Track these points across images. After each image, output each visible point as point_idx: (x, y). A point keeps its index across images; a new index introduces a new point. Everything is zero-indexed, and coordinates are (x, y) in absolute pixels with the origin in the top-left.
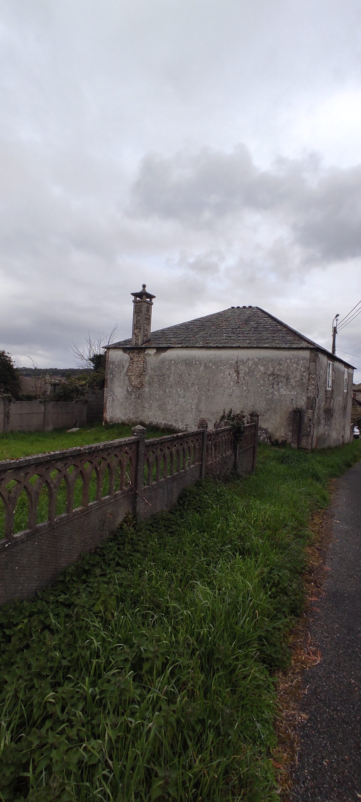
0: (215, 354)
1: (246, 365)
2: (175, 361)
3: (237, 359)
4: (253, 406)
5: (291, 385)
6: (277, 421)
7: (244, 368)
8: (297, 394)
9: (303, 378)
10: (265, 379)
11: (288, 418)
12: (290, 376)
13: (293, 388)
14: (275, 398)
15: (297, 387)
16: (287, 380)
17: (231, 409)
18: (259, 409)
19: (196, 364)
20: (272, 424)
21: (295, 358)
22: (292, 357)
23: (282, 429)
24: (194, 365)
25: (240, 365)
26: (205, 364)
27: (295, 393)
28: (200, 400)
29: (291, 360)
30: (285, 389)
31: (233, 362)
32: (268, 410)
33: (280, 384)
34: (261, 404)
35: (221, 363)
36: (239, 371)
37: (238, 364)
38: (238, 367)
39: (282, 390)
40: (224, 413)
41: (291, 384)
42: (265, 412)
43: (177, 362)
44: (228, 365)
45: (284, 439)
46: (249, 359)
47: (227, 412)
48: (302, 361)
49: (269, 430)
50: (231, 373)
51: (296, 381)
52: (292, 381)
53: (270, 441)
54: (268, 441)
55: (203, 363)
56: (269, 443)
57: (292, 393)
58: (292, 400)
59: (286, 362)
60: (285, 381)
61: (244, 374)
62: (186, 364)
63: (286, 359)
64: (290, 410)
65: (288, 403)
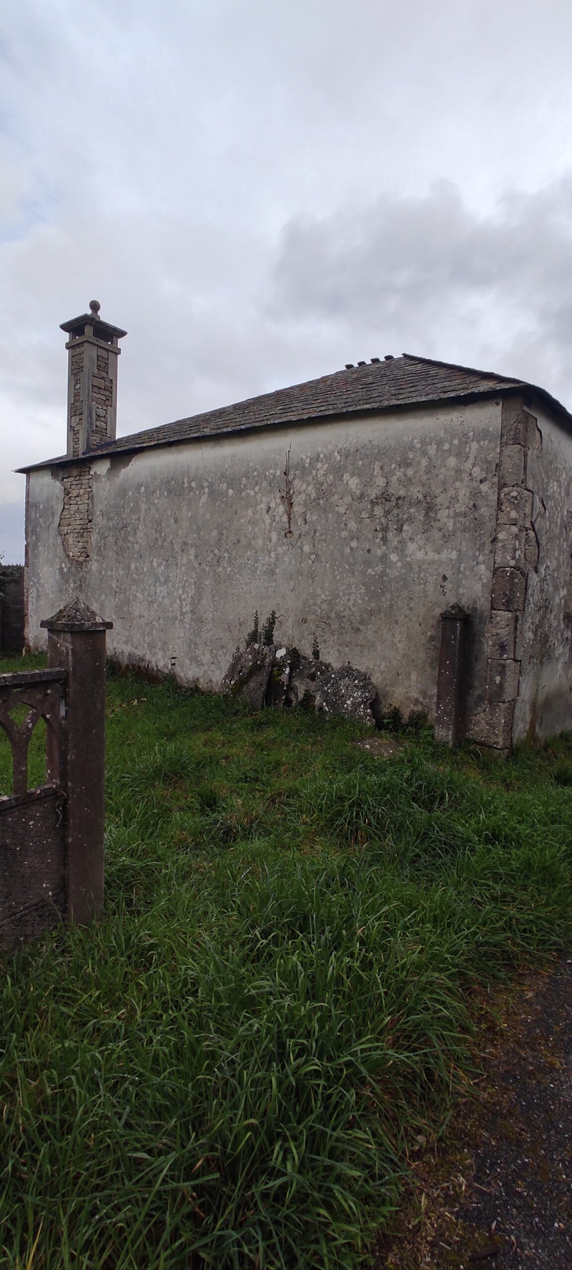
0: (234, 456)
1: (310, 478)
2: (147, 488)
3: (288, 461)
4: (331, 603)
5: (440, 530)
6: (397, 649)
7: (304, 486)
8: (460, 560)
9: (480, 502)
10: (364, 515)
11: (432, 638)
12: (439, 500)
13: (446, 538)
14: (393, 573)
15: (459, 534)
16: (426, 515)
17: (274, 613)
18: (347, 613)
19: (191, 489)
20: (384, 659)
21: (453, 437)
22: (442, 434)
23: (414, 677)
24: (187, 492)
25: (294, 479)
26: (210, 486)
27: (454, 555)
28: (199, 588)
29: (440, 444)
30: (421, 543)
31: (278, 473)
32: (371, 613)
33: (405, 527)
34: (353, 597)
35: (247, 478)
36: (291, 497)
37: (291, 477)
38: (289, 483)
39: (411, 547)
40: (256, 625)
41: (440, 525)
42: (362, 622)
43: (152, 488)
44: (265, 484)
45: (419, 708)
46: (317, 459)
47: (263, 622)
48: (474, 445)
49: (376, 679)
50: (273, 505)
51: (456, 515)
52: (443, 514)
53: (376, 713)
54: (366, 714)
55: (205, 484)
56: (369, 723)
57: (444, 555)
58: (445, 578)
59: (424, 453)
60: (421, 517)
61: (305, 505)
62: (170, 492)
63: (424, 443)
64: (438, 611)
65: (430, 589)
